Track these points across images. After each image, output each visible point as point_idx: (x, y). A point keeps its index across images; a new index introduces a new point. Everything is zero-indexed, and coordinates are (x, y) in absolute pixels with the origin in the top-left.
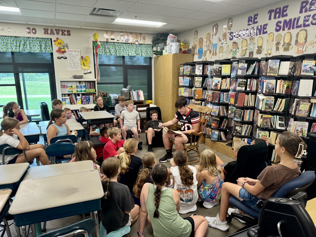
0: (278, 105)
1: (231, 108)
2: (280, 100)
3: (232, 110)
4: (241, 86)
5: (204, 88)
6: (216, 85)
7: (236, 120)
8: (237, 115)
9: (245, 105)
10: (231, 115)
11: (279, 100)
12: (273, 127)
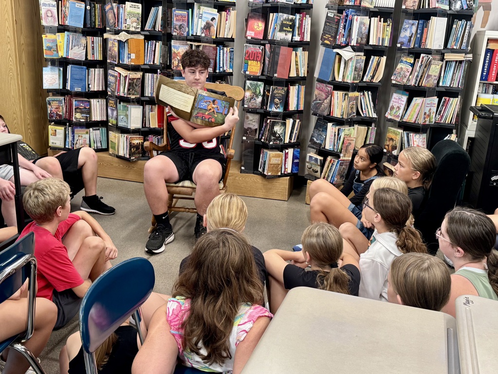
0: (373, 69)
1: (251, 84)
2: (376, 58)
3: (256, 89)
4: (285, 31)
5: (147, 33)
6: (208, 27)
7: (275, 110)
8: (277, 100)
9: (291, 75)
10: (252, 101)
11: (374, 59)
12: (361, 115)
